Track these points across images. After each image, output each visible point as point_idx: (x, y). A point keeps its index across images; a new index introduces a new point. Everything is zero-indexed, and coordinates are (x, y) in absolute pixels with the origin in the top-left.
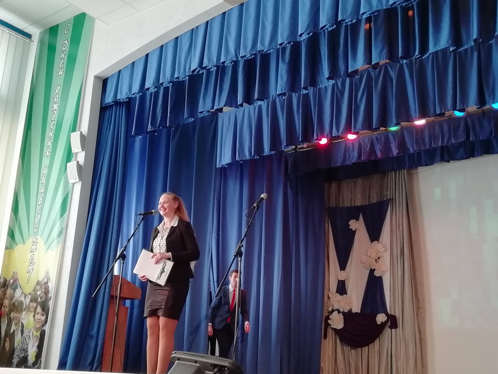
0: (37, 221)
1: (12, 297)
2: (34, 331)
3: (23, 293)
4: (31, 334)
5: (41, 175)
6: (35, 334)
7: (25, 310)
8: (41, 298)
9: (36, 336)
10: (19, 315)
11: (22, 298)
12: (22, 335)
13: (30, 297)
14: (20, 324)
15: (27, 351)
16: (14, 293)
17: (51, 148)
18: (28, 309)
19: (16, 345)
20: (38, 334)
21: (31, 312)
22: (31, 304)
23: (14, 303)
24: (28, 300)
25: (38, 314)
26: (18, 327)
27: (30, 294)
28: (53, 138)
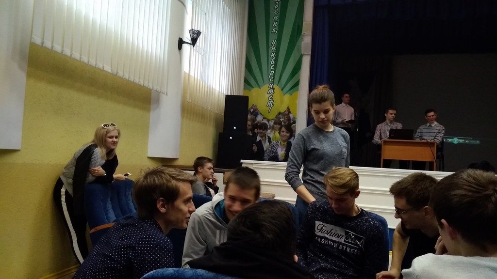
0: (271, 74)
1: (254, 120)
2: (281, 142)
3: (264, 118)
4: (279, 144)
5: (270, 45)
6: (282, 143)
7: (269, 129)
8: (284, 123)
9: (284, 145)
10: (264, 132)
11: (265, 121)
12: (270, 144)
13: (273, 121)
14: (267, 137)
15: (277, 153)
16: (256, 117)
17: (277, 28)
18: (273, 128)
19: (265, 149)
20: (285, 143)
21: (276, 130)
22: (275, 126)
23: (257, 124)
24: (272, 123)
25: (283, 132)
26: (264, 138)
27: (273, 119)
28: (278, 20)
